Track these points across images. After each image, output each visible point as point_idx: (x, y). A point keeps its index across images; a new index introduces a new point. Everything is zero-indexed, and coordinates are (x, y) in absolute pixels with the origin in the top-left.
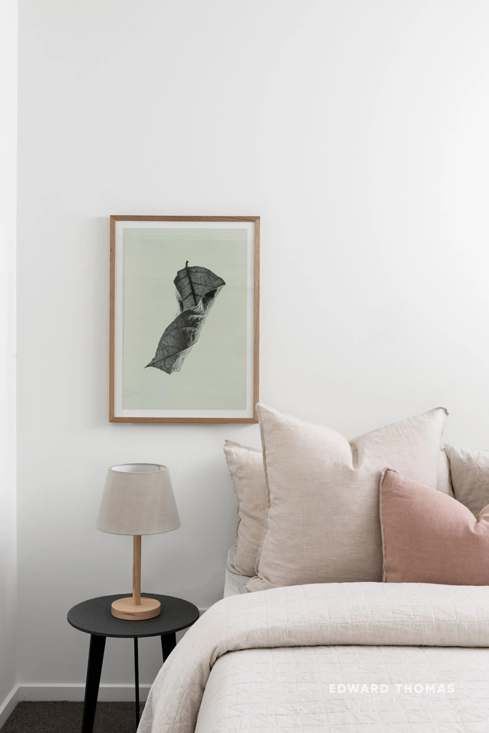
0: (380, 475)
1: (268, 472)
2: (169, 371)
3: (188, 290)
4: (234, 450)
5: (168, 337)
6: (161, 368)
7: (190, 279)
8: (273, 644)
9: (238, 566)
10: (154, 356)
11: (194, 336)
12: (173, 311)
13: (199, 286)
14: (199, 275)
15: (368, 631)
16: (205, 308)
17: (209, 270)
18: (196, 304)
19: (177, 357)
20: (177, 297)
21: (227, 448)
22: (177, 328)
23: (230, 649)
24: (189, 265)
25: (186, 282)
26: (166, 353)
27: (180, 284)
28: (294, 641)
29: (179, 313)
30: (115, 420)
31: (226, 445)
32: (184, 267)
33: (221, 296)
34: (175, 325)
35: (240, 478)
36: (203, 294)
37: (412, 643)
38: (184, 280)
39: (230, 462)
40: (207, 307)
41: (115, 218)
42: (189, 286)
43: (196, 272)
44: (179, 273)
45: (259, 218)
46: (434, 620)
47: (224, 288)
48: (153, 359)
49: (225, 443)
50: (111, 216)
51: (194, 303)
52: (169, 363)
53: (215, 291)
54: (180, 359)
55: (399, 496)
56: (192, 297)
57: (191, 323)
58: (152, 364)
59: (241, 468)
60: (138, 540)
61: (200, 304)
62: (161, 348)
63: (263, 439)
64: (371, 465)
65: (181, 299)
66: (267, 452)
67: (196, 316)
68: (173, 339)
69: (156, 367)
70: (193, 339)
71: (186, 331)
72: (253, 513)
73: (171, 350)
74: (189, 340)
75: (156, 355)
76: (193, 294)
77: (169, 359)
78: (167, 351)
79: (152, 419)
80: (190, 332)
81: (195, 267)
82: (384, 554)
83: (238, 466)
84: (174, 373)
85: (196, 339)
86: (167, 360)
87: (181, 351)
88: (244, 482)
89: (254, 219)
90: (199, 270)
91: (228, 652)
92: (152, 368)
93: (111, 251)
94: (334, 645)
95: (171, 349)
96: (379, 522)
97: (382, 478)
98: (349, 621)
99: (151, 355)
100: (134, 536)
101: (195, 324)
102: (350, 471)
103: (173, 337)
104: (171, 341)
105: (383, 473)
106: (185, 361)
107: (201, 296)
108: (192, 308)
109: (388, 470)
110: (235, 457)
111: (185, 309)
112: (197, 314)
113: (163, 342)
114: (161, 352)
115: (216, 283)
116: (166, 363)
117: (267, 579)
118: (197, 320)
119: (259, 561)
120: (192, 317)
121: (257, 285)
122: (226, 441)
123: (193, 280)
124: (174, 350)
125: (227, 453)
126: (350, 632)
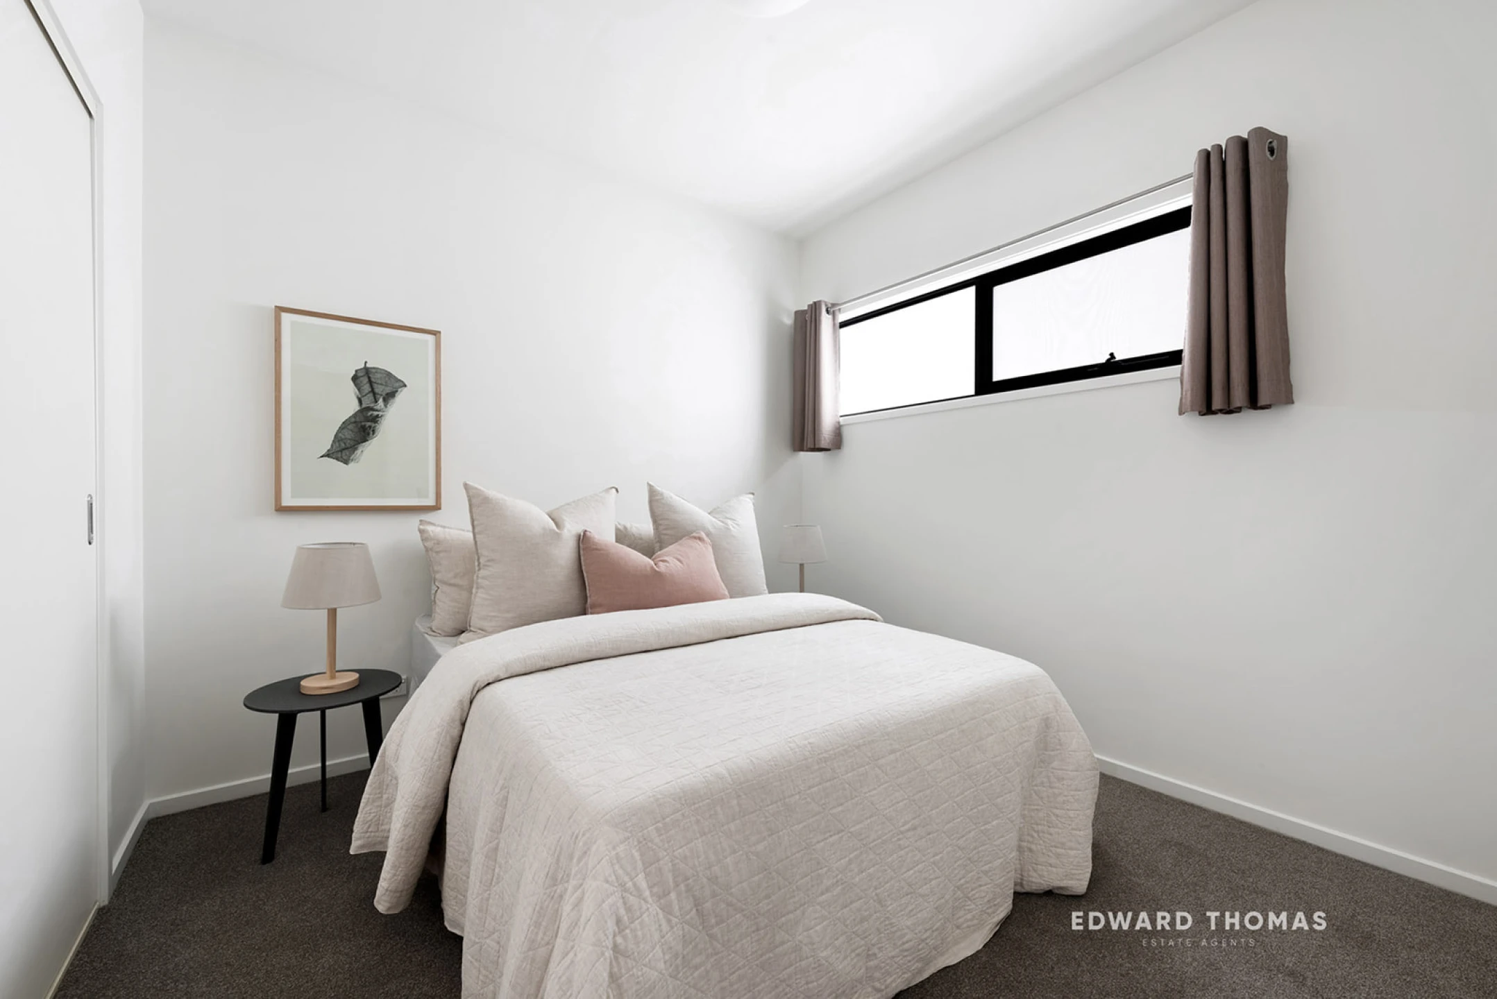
0: (580, 536)
1: (477, 539)
2: (346, 462)
3: (367, 388)
4: (430, 528)
5: (345, 431)
6: (337, 459)
7: (369, 378)
8: (528, 670)
9: (438, 629)
10: (329, 447)
11: (374, 431)
12: (350, 407)
13: (379, 386)
14: (378, 376)
15: (608, 646)
16: (386, 406)
17: (389, 373)
18: (376, 402)
19: (356, 449)
20: (355, 394)
21: (421, 527)
22: (355, 422)
23: (490, 681)
24: (368, 365)
25: (365, 380)
26: (343, 445)
27: (358, 381)
28: (548, 664)
29: (358, 408)
30: (281, 510)
31: (420, 524)
32: (363, 366)
33: (402, 396)
34: (353, 420)
35: (437, 553)
36: (384, 394)
37: (639, 650)
38: (361, 379)
39: (424, 540)
40: (388, 406)
41: (280, 310)
42: (368, 385)
43: (376, 372)
44: (356, 371)
45: (440, 332)
46: (654, 630)
47: (405, 390)
48: (328, 451)
49: (419, 523)
50: (276, 307)
51: (373, 400)
52: (346, 455)
53: (397, 391)
54: (358, 452)
55: (597, 549)
56: (371, 395)
57: (370, 418)
58: (328, 455)
59: (439, 542)
60: (333, 613)
61: (381, 401)
62: (336, 440)
63: (471, 512)
64: (572, 528)
65: (360, 396)
66: (476, 523)
67: (376, 413)
68: (351, 432)
69: (332, 457)
70: (373, 434)
71: (365, 425)
72: (453, 581)
73: (349, 443)
74: (368, 434)
75: (332, 446)
76: (373, 391)
77: (346, 451)
78: (345, 443)
79: (328, 507)
80: (370, 427)
81: (374, 368)
82: (588, 595)
83: (436, 542)
84: (352, 465)
85: (376, 434)
86: (344, 452)
87: (359, 443)
88: (441, 555)
89: (436, 333)
90: (379, 371)
91: (489, 684)
92: (327, 458)
93: (276, 340)
94: (581, 662)
95: (349, 441)
96: (581, 572)
97: (582, 537)
98: (593, 640)
99: (327, 446)
100: (329, 610)
101: (375, 419)
102: (557, 533)
103: (351, 430)
104: (348, 434)
105: (582, 534)
106: (364, 453)
107: (381, 395)
108: (372, 405)
109: (586, 531)
110: (432, 534)
111: (364, 406)
112: (377, 410)
113: (340, 435)
114: (337, 444)
115: (397, 385)
116: (344, 454)
117: (482, 630)
118: (377, 416)
119: (471, 618)
120: (372, 414)
121: (438, 391)
122: (421, 521)
123: (373, 380)
124: (352, 443)
125: (421, 531)
126: (594, 649)
